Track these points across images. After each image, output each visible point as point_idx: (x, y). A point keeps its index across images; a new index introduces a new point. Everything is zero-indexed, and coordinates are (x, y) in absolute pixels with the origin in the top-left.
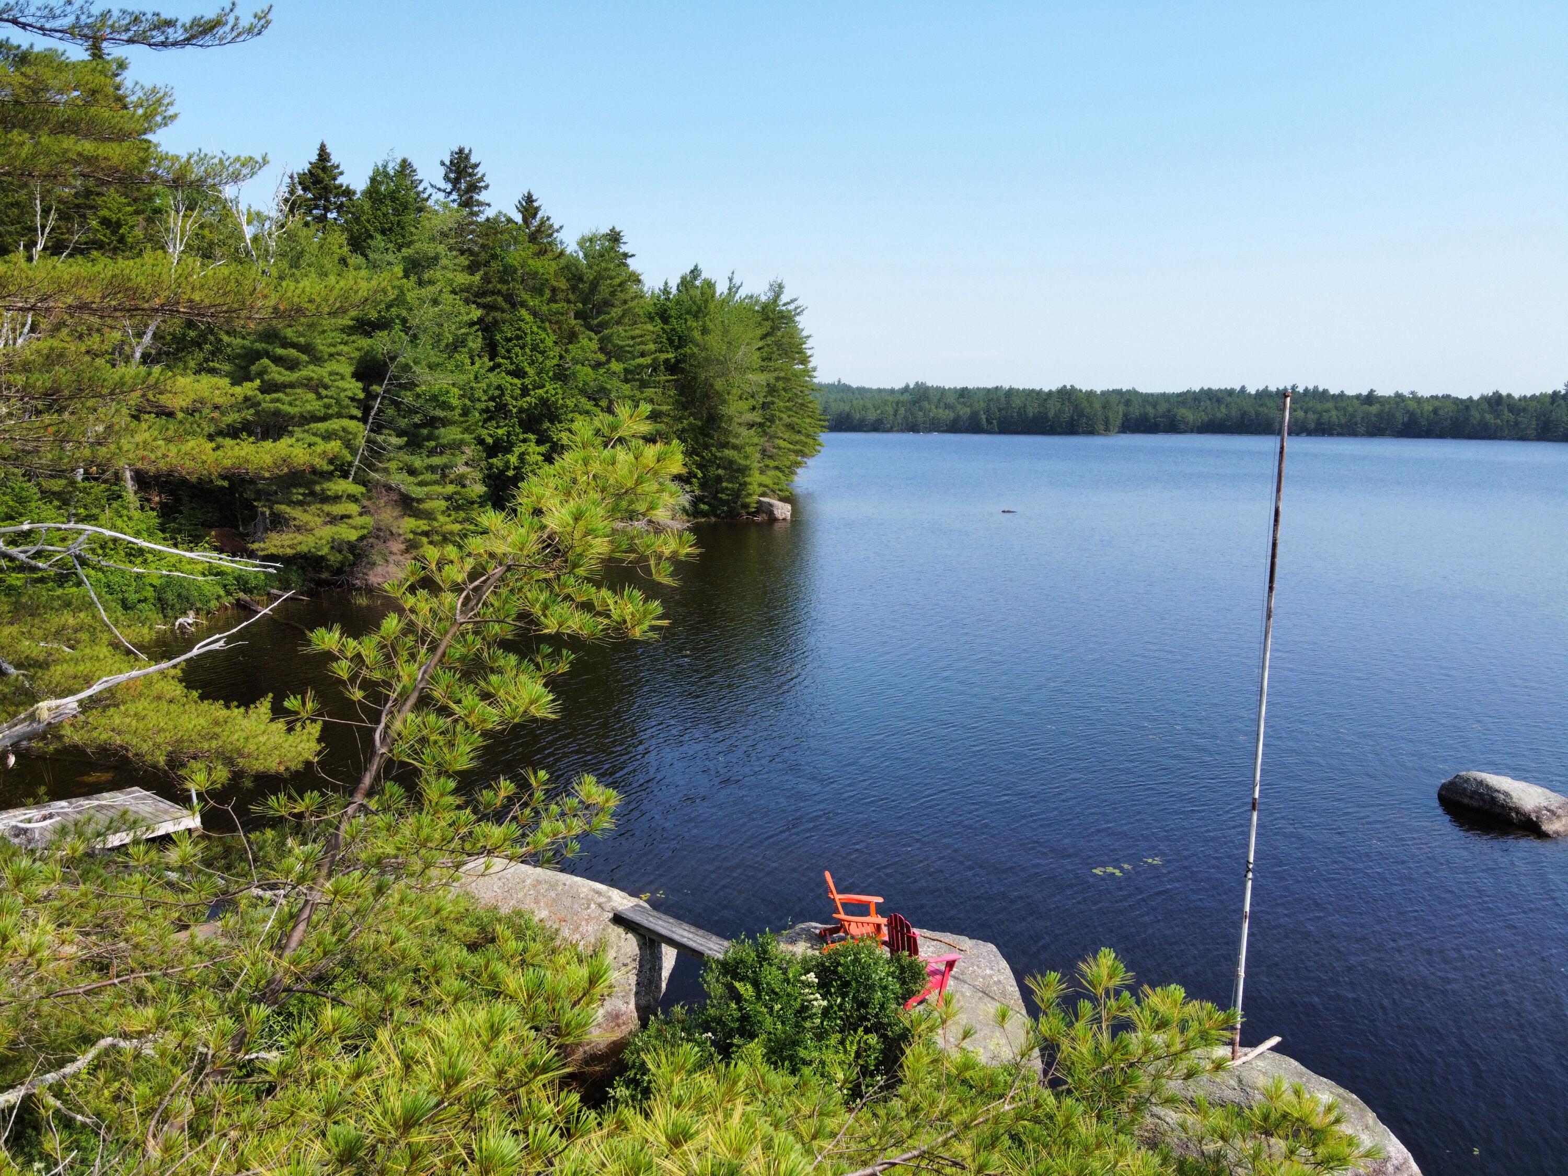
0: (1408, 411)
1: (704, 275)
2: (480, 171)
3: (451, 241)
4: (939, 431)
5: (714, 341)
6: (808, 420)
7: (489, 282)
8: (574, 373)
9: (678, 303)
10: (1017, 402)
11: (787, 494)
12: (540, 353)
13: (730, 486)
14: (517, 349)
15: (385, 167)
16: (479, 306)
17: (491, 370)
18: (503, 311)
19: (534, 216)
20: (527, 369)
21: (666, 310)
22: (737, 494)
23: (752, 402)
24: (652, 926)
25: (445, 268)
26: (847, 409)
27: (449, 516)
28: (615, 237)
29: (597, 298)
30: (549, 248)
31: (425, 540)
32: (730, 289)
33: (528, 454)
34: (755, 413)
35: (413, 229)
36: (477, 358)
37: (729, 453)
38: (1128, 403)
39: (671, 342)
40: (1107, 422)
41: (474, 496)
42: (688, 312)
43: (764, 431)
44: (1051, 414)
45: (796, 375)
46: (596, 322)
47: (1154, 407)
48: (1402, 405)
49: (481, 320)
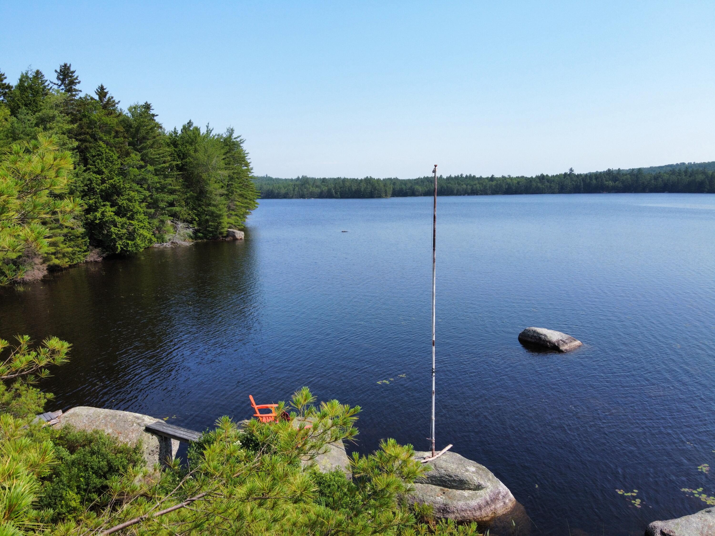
0: (507, 184)
1: (194, 125)
2: (75, 75)
3: (62, 109)
4: (314, 198)
5: (201, 155)
6: (250, 193)
7: (82, 128)
8: (128, 172)
9: (181, 138)
10: (347, 184)
11: (242, 227)
12: (110, 162)
13: (213, 224)
14: (98, 161)
15: (27, 74)
16: (77, 140)
17: (85, 171)
18: (90, 142)
19: (105, 96)
20: (104, 170)
21: (176, 141)
22: (217, 228)
23: (221, 184)
24: (165, 431)
25: (58, 122)
26: (271, 188)
27: (66, 244)
28: (147, 107)
29: (140, 136)
30: (113, 112)
31: (53, 257)
32: (207, 131)
33: (106, 212)
34: (223, 189)
35: (41, 103)
36: (77, 166)
37: (211, 208)
38: (394, 184)
39: (179, 156)
40: (386, 192)
41: (78, 234)
42: (187, 142)
43: (229, 198)
44: (362, 189)
45: (243, 171)
46: (139, 147)
47: (405, 185)
48: (505, 181)
49: (78, 147)
